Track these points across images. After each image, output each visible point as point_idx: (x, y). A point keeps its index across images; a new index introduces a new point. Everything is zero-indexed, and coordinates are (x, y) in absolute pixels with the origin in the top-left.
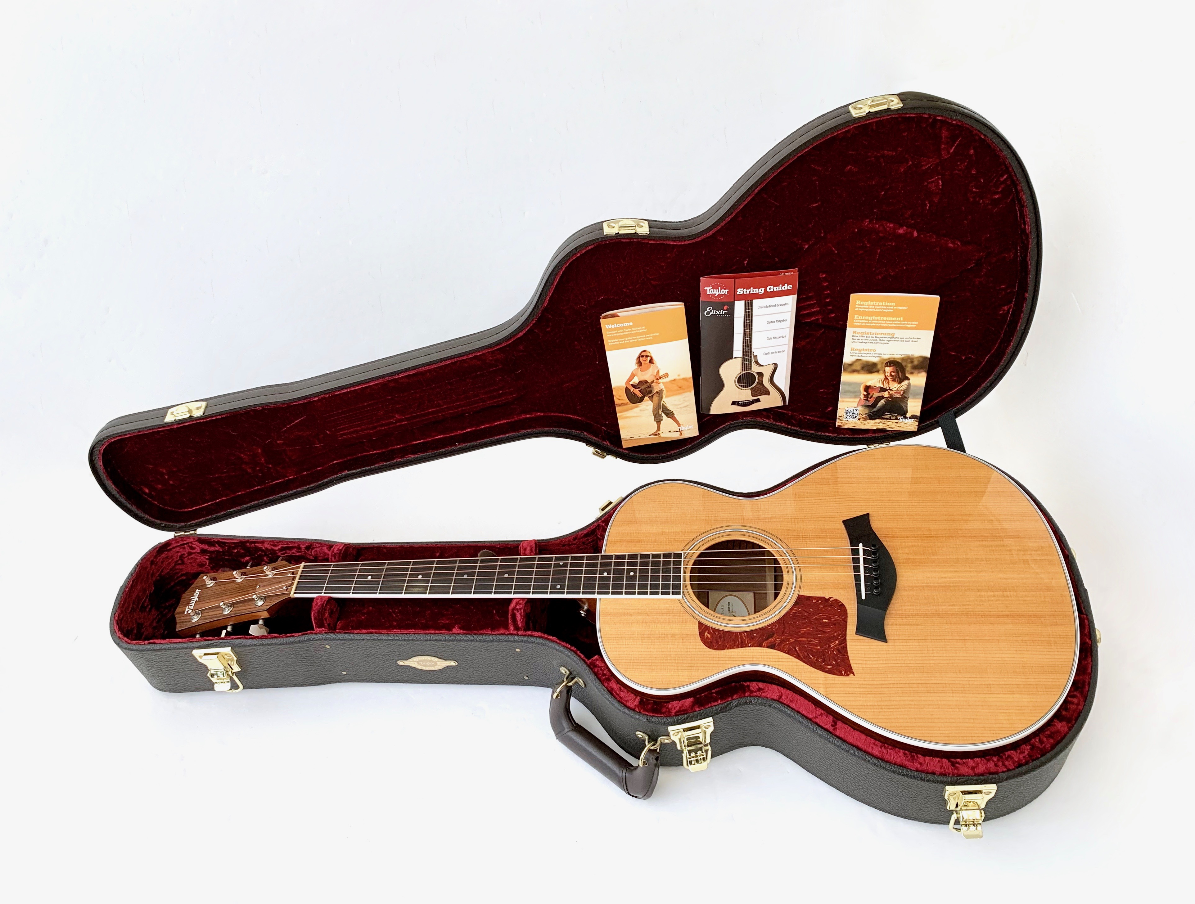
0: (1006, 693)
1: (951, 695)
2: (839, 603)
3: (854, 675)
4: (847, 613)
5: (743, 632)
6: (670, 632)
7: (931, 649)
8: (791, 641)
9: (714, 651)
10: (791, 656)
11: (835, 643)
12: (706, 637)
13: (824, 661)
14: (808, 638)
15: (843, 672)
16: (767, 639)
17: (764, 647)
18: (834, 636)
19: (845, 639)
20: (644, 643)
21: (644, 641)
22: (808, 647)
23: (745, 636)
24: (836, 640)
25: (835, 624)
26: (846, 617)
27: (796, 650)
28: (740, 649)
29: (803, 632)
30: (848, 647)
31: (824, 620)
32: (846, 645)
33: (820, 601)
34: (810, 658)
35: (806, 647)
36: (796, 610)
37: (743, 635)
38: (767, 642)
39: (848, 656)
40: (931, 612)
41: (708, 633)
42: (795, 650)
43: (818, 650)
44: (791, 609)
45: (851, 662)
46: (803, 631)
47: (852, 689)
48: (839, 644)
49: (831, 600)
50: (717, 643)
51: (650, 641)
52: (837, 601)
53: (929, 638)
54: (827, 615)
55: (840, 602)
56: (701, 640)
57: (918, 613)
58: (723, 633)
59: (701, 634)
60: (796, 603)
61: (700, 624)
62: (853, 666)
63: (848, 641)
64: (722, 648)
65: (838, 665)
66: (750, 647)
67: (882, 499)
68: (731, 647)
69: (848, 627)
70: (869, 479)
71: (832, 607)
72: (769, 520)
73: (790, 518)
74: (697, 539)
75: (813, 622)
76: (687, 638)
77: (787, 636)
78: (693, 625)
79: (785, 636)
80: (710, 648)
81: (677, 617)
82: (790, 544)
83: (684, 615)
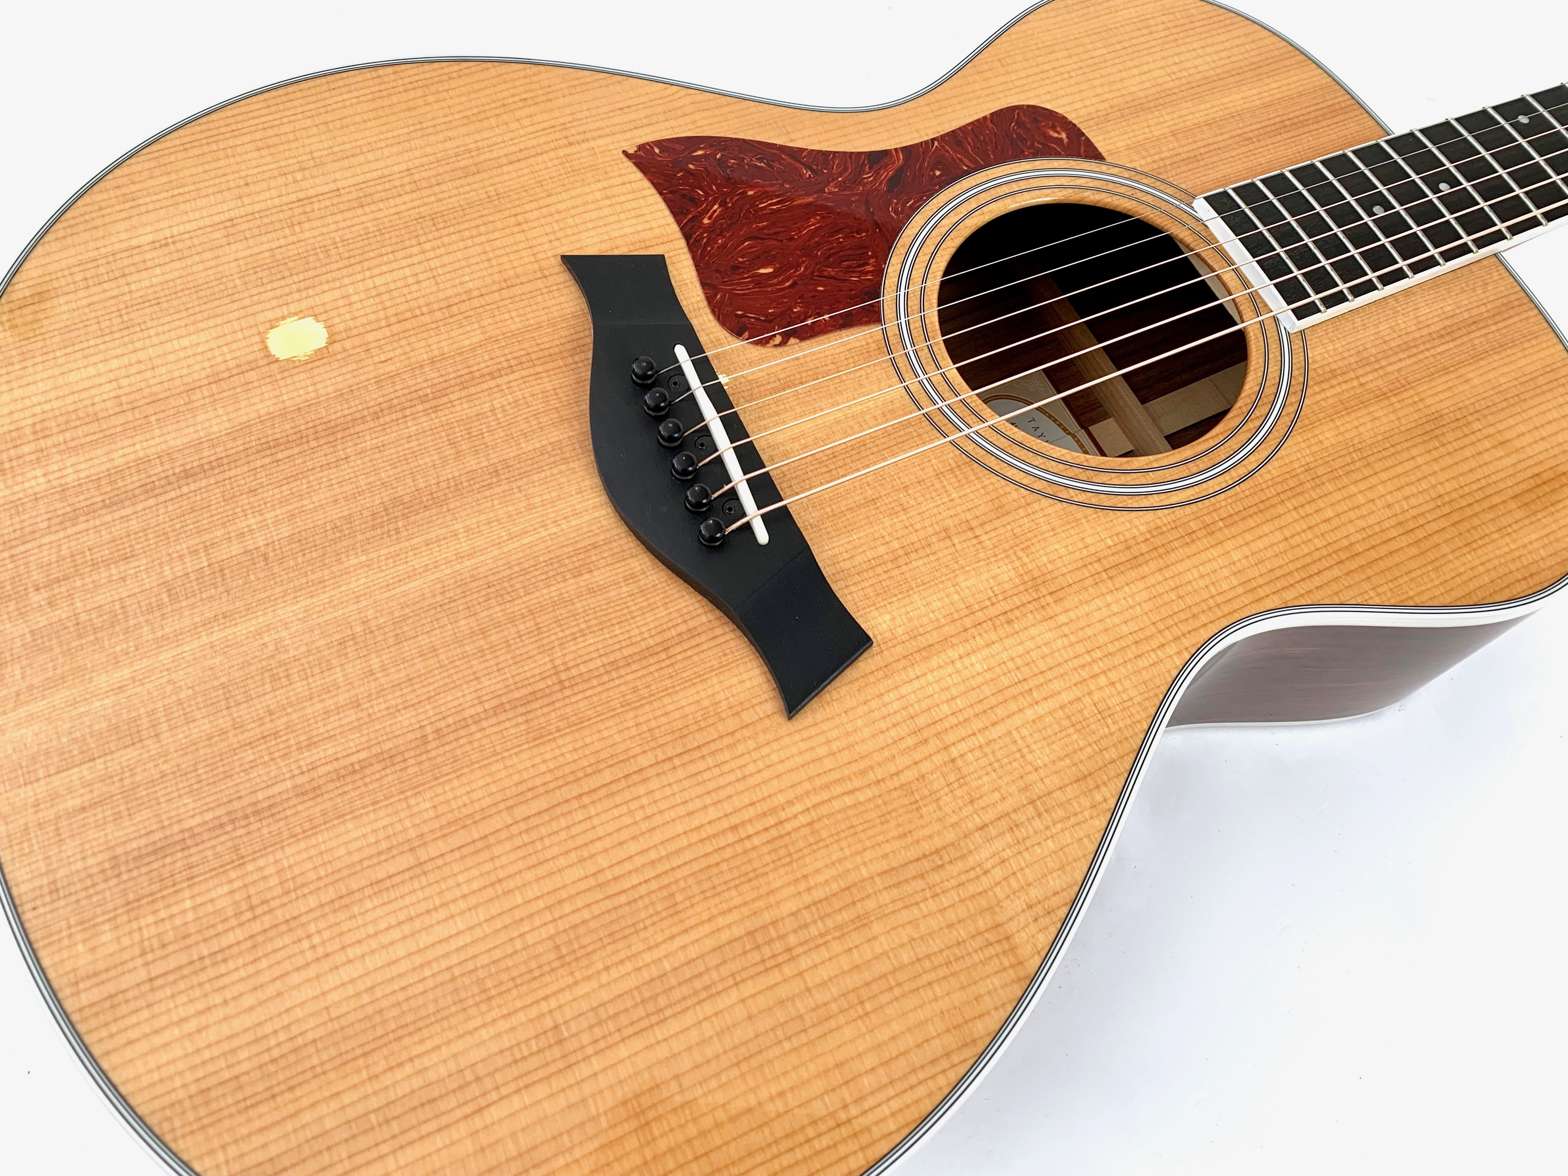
1: (340, 184)
2: (751, 337)
3: (624, 152)
4: (713, 312)
5: (972, 170)
7: (424, 284)
8: (835, 187)
9: (1016, 103)
10: (812, 151)
11: (709, 218)
12: (1059, 129)
13: (722, 162)
14: (791, 208)
15: (657, 151)
16: (900, 171)
17: (896, 150)
18: (721, 234)
19: (687, 237)
22: (782, 185)
23: (962, 162)
24: (711, 225)
25: (736, 268)
26: (710, 299)
27: (809, 168)
28: (954, 129)
29: (813, 221)
30: (670, 219)
31: (769, 270)
32: (678, 222)
34: (760, 160)
35: (785, 181)
36: (864, 272)
37: (967, 162)
38: (898, 163)
39: (661, 194)
40: (452, 397)
41: (1061, 140)
42: (812, 170)
43: (752, 187)
44: (880, 273)
45: (646, 184)
46: (814, 223)
47: (616, 120)
48: (698, 218)
49: (778, 338)
50: (1021, 124)
52: (760, 339)
53: (439, 315)
54: (770, 289)
55: (747, 341)
56: (1064, 118)
57: (492, 384)
58: (1024, 152)
59: (1075, 132)
60: (875, 290)
61: (1094, 154)
62: (636, 175)
63: (679, 235)
64: (1000, 116)
65: (680, 165)
66: (933, 140)
67: (772, 821)
68: (978, 126)
69: (694, 273)
70: (862, 922)
71: (767, 315)
72: (1121, 557)
73: (1060, 595)
74: (1294, 399)
75: (800, 257)
76: (1102, 113)
77: (852, 196)
78: (1112, 147)
79: (857, 195)
80: (1030, 107)
81: (1167, 154)
82: (997, 486)
83: (1155, 166)
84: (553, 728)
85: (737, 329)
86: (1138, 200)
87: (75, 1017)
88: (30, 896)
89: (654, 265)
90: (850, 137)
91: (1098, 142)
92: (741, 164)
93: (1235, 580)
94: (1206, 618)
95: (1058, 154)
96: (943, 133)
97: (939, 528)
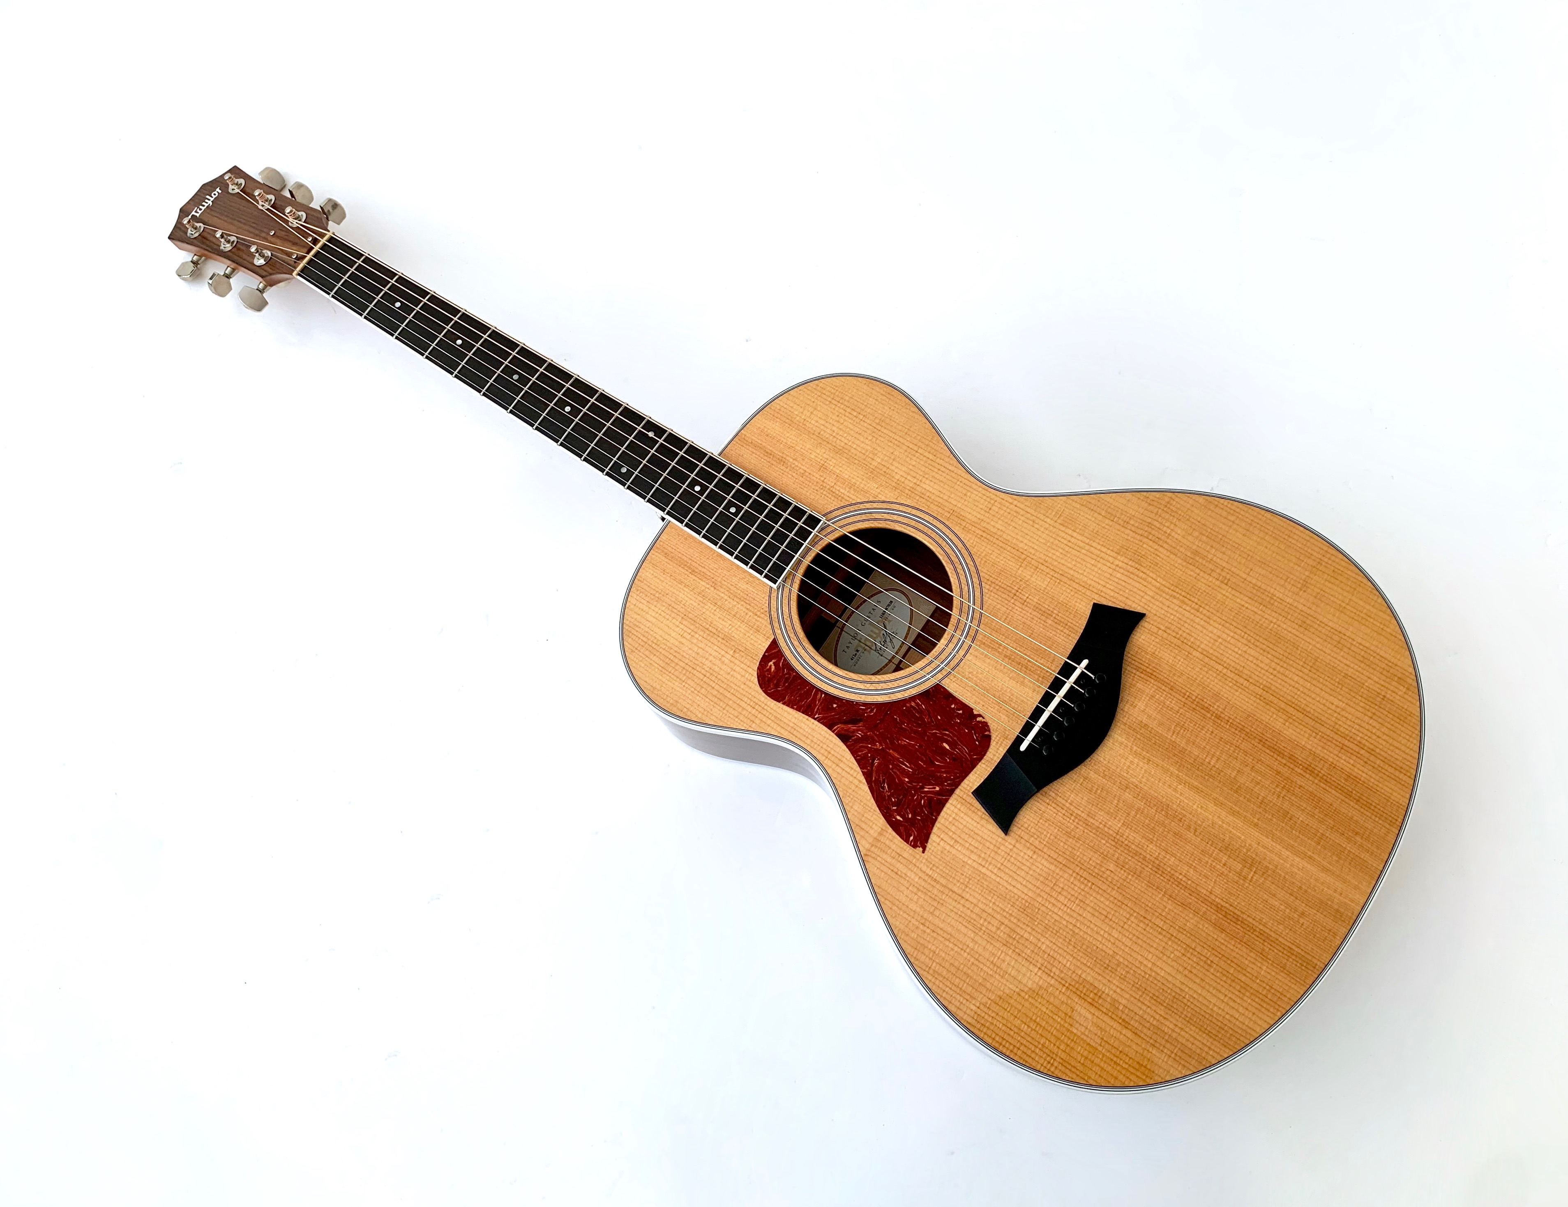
0: (1117, 1019)
2: (986, 731)
3: (923, 852)
4: (984, 755)
5: (822, 692)
6: (726, 630)
7: (1062, 885)
8: (876, 745)
9: (764, 694)
10: (861, 768)
11: (935, 788)
12: (768, 667)
13: (897, 804)
14: (902, 757)
15: (912, 838)
16: (846, 723)
17: (833, 732)
18: (941, 777)
19: (952, 791)
20: (682, 626)
21: (684, 622)
22: (892, 769)
23: (820, 699)
24: (938, 785)
25: (954, 760)
26: (979, 759)
27: (873, 763)
28: (801, 714)
29: (903, 743)
30: (948, 805)
31: (945, 745)
32: (947, 800)
33: (961, 712)
34: (883, 788)
35: (889, 768)
36: (917, 704)
37: (818, 697)
38: (843, 726)
39: (936, 818)
41: (774, 663)
43: (903, 781)
44: (912, 698)
45: (935, 830)
46: (906, 741)
47: (905, 869)
48: (939, 793)
49: (979, 719)
50: (777, 686)
51: (692, 627)
52: (985, 726)
53: (1073, 866)
54: (955, 738)
55: (990, 731)
56: (759, 668)
58: (794, 675)
59: (765, 660)
60: (925, 695)
61: (774, 644)
62: (933, 837)
63: (954, 796)
64: (776, 696)
65: (912, 822)
66: (815, 719)
67: (1186, 600)
68: (790, 704)
69: (970, 775)
70: (1196, 553)
71: (970, 731)
72: (988, 537)
73: (1021, 550)
74: (862, 506)
75: (928, 736)
76: (743, 654)
77: (876, 735)
78: (764, 640)
79: (874, 733)
80: (762, 688)
81: (750, 614)
82: (988, 595)
83: (762, 616)
85: (987, 738)
86: (789, 615)
87: (1413, 777)
88: (1395, 826)
89: (980, 793)
90: (839, 756)
91: (764, 647)
92: (892, 795)
93: (969, 494)
94: (993, 497)
95: (785, 660)
96: (807, 717)
97: (1024, 607)
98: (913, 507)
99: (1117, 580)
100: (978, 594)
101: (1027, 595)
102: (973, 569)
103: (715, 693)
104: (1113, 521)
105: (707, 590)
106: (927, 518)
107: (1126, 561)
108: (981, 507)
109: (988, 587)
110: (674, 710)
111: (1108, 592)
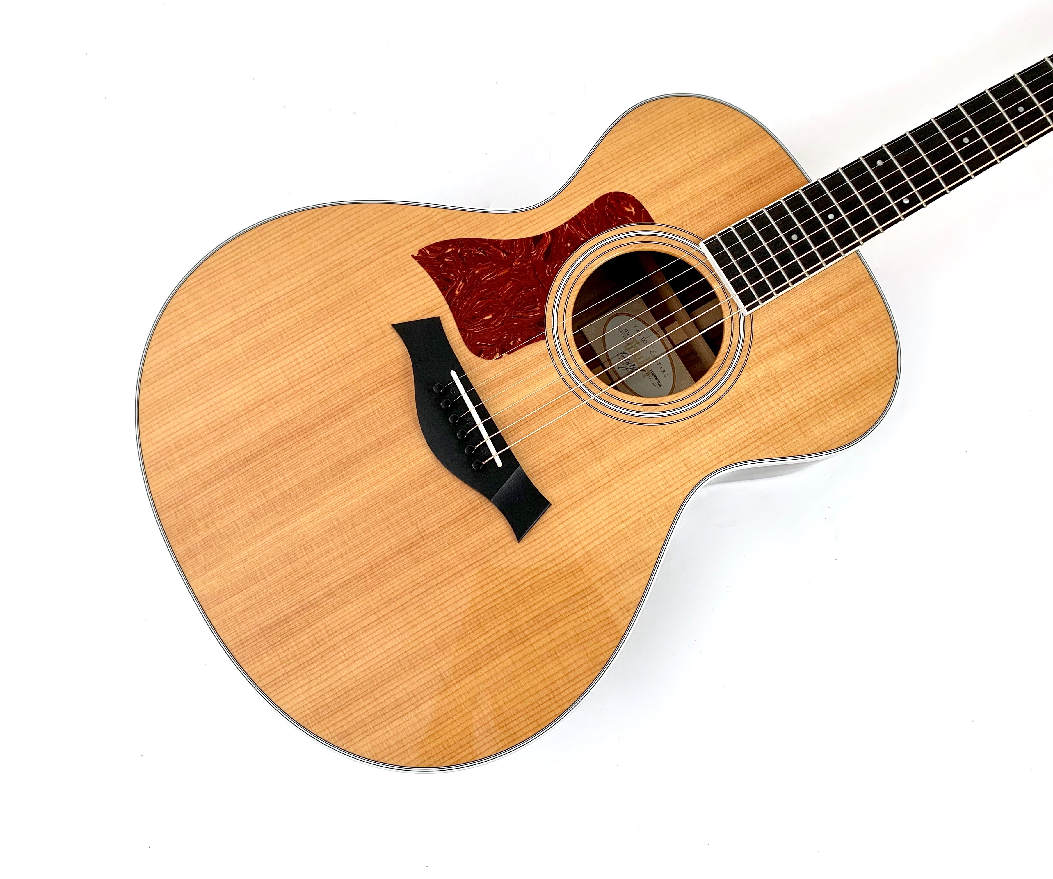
0: (209, 337)
1: (279, 294)
2: (485, 355)
3: (412, 256)
4: (466, 344)
5: (586, 240)
6: (682, 187)
7: (331, 348)
8: (518, 262)
9: (608, 192)
10: (505, 240)
11: (459, 290)
12: (630, 206)
13: (461, 255)
14: (497, 278)
15: (428, 252)
16: (549, 247)
17: (547, 233)
18: (465, 299)
19: (449, 302)
22: (492, 264)
23: (580, 235)
24: (460, 294)
25: (474, 318)
26: (464, 338)
27: (504, 252)
28: (576, 214)
29: (508, 284)
30: (440, 293)
31: (490, 317)
32: (444, 295)
33: (511, 344)
34: (480, 250)
36: (536, 312)
37: (584, 235)
38: (548, 243)
39: (434, 279)
40: (355, 407)
41: (632, 212)
42: (506, 253)
43: (477, 268)
44: (543, 310)
45: (426, 273)
46: (509, 286)
47: (406, 235)
48: (453, 291)
49: (498, 355)
50: (610, 205)
51: (699, 159)
52: (489, 356)
53: (340, 364)
54: (491, 328)
55: (483, 358)
56: (634, 197)
57: (371, 398)
58: (612, 224)
59: (639, 206)
60: (541, 321)
61: (649, 219)
62: (420, 269)
63: (444, 302)
64: (601, 201)
65: (440, 259)
66: (565, 224)
67: (514, 586)
68: (589, 209)
69: (455, 324)
70: (555, 622)
71: (491, 342)
72: (658, 449)
73: (632, 470)
74: (744, 354)
75: (504, 307)
76: (653, 191)
77: (527, 266)
78: (658, 213)
79: (529, 265)
80: (615, 193)
81: (687, 213)
82: (603, 419)
83: (680, 222)
84: (422, 557)
85: (478, 352)
86: (671, 246)
89: (435, 323)
90: (523, 228)
91: (651, 211)
92: (470, 254)
93: (710, 453)
94: (697, 474)
95: (630, 222)
96: (570, 218)
97: (578, 444)
98: (721, 397)
99: (563, 536)
100: (609, 412)
101: (587, 453)
102: (635, 419)
103: (631, 153)
104: (621, 566)
105: (728, 186)
106: (704, 405)
107: (577, 556)
108: (692, 458)
109: (611, 423)
110: (631, 116)
111: (555, 524)
